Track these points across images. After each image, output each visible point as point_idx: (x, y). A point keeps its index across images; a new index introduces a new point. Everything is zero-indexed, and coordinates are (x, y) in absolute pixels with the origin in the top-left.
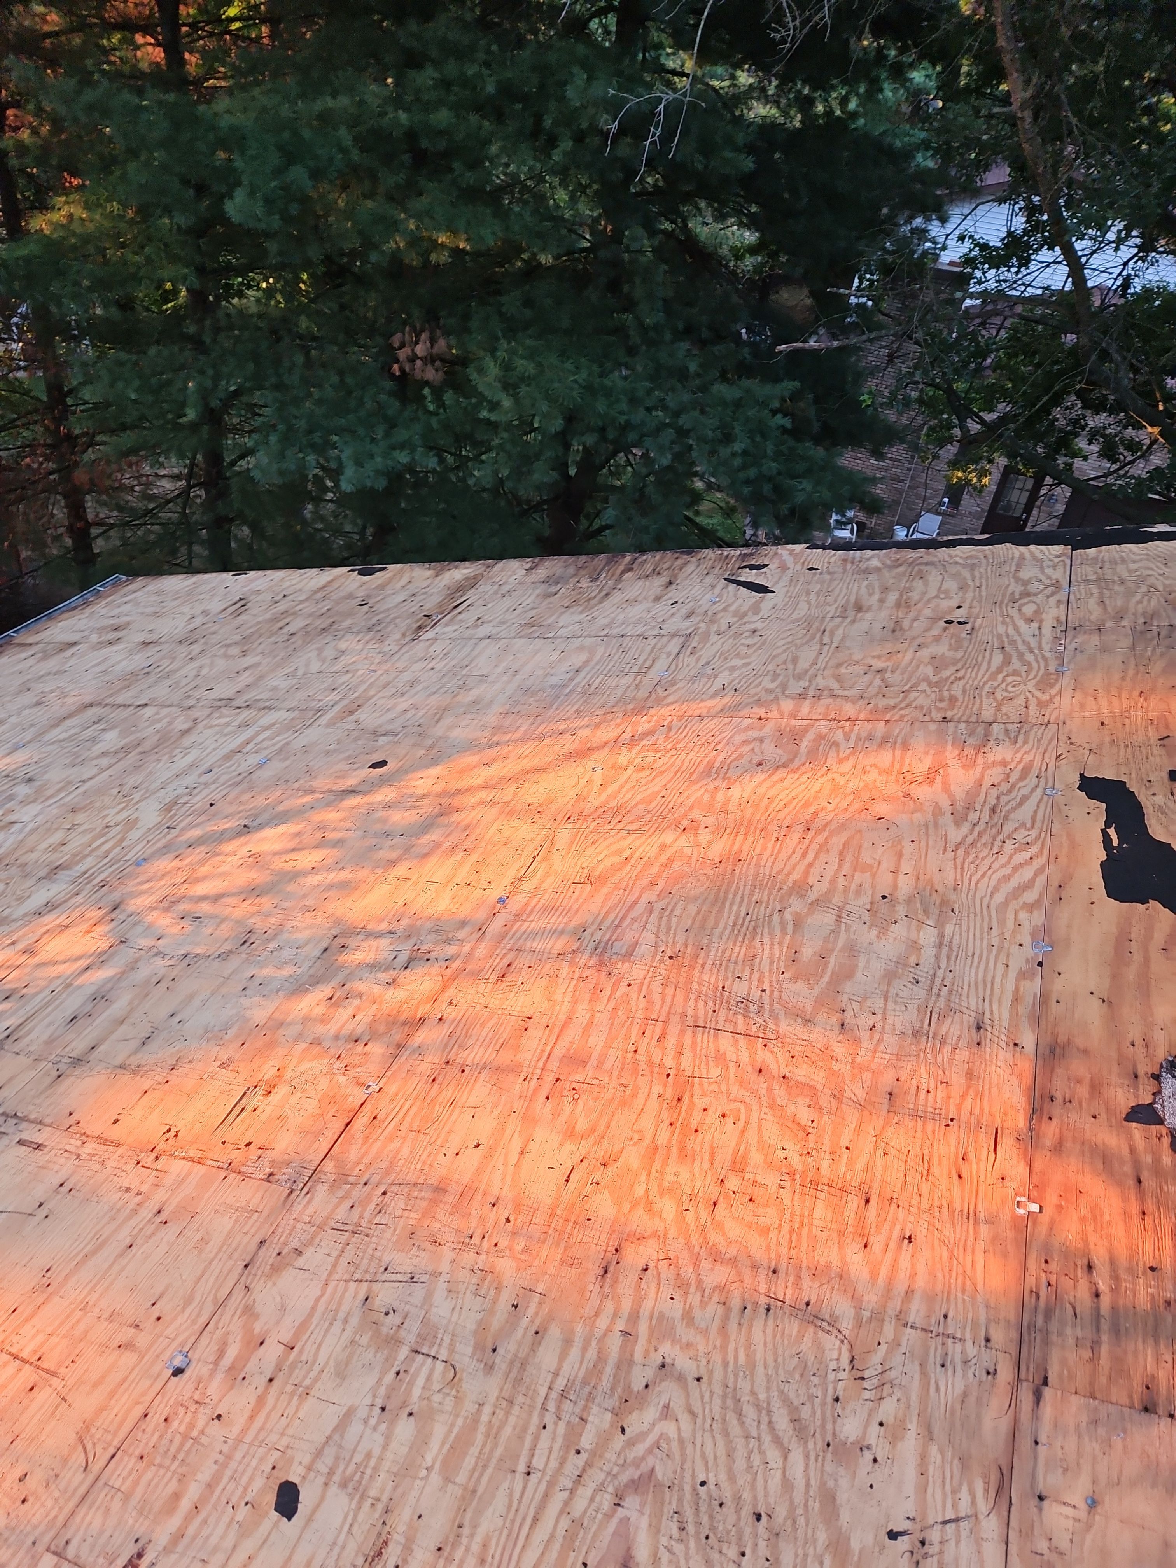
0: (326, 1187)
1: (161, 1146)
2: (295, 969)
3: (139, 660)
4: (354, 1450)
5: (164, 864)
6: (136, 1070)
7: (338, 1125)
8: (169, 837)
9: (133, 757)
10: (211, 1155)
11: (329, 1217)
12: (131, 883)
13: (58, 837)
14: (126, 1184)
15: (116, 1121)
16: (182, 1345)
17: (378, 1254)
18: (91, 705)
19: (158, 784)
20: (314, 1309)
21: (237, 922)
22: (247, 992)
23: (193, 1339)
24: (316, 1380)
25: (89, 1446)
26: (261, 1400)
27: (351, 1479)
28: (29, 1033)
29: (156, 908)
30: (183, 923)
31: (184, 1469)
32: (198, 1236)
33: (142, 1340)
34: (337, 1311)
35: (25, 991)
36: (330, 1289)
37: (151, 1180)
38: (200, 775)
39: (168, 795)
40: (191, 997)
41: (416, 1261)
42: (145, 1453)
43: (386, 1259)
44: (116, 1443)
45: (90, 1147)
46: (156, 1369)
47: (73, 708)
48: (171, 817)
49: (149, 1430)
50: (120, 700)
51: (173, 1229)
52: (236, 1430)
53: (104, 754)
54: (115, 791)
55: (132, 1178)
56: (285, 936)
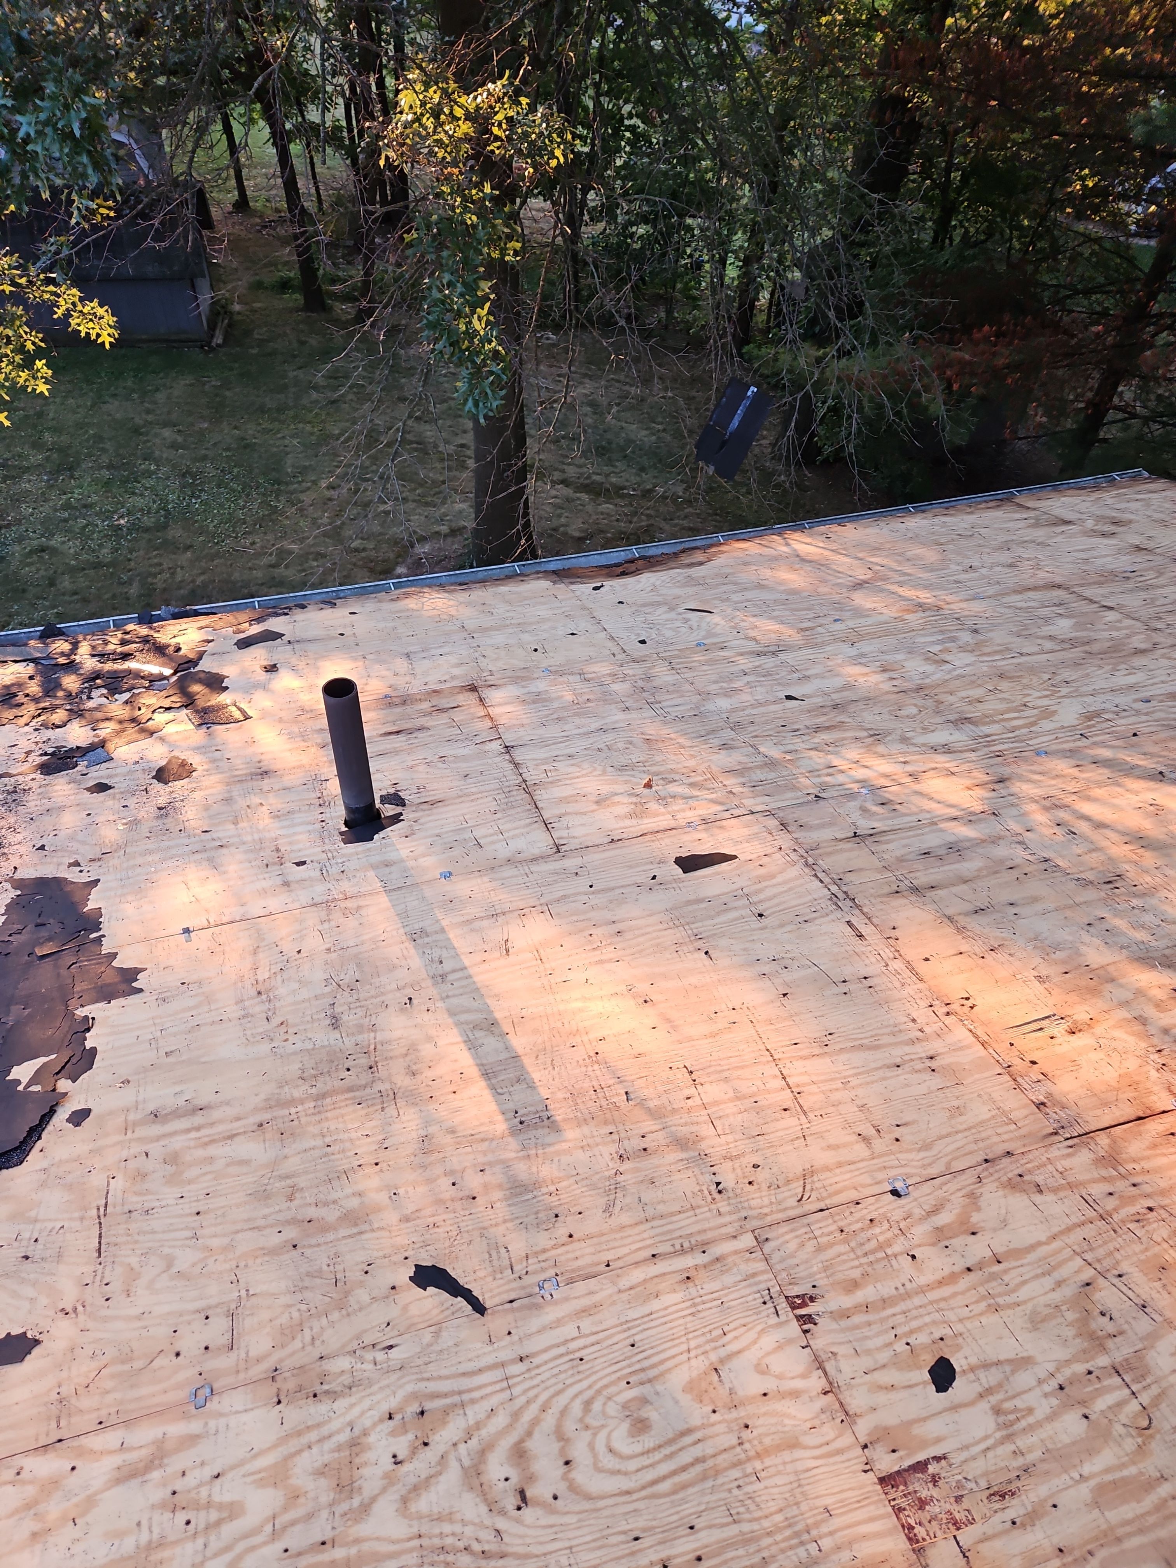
0: (1092, 1156)
1: (955, 1007)
2: (1150, 938)
3: (1125, 562)
4: (1019, 1394)
5: (1062, 766)
6: (961, 930)
7: (1130, 1112)
8: (1079, 744)
9: (1077, 652)
10: (995, 1045)
11: (1082, 1184)
12: (1024, 767)
13: (978, 693)
14: (914, 1015)
15: (927, 960)
16: (909, 1176)
17: (1117, 1256)
18: (1059, 587)
19: (1090, 688)
20: (1032, 1248)
21: (1110, 859)
22: (1091, 929)
23: (918, 1180)
24: (1010, 1306)
25: (808, 1187)
26: (952, 1278)
27: (1006, 1413)
28: (888, 842)
29: (1037, 802)
30: (1057, 830)
31: (869, 1269)
32: (956, 1103)
33: (879, 1145)
34: (1054, 1268)
35: (898, 807)
36: (1056, 1245)
37: (936, 1027)
38: (1135, 701)
39: (1095, 704)
40: (1035, 899)
41: (1156, 1296)
42: (846, 1230)
43: (1125, 1267)
44: (829, 1202)
45: (897, 965)
46: (880, 1176)
47: (1042, 583)
48: (1089, 727)
49: (857, 1215)
50: (1088, 592)
51: (935, 1081)
52: (922, 1280)
53: (1051, 638)
54: (1046, 677)
55: (922, 1014)
56: (1154, 901)
